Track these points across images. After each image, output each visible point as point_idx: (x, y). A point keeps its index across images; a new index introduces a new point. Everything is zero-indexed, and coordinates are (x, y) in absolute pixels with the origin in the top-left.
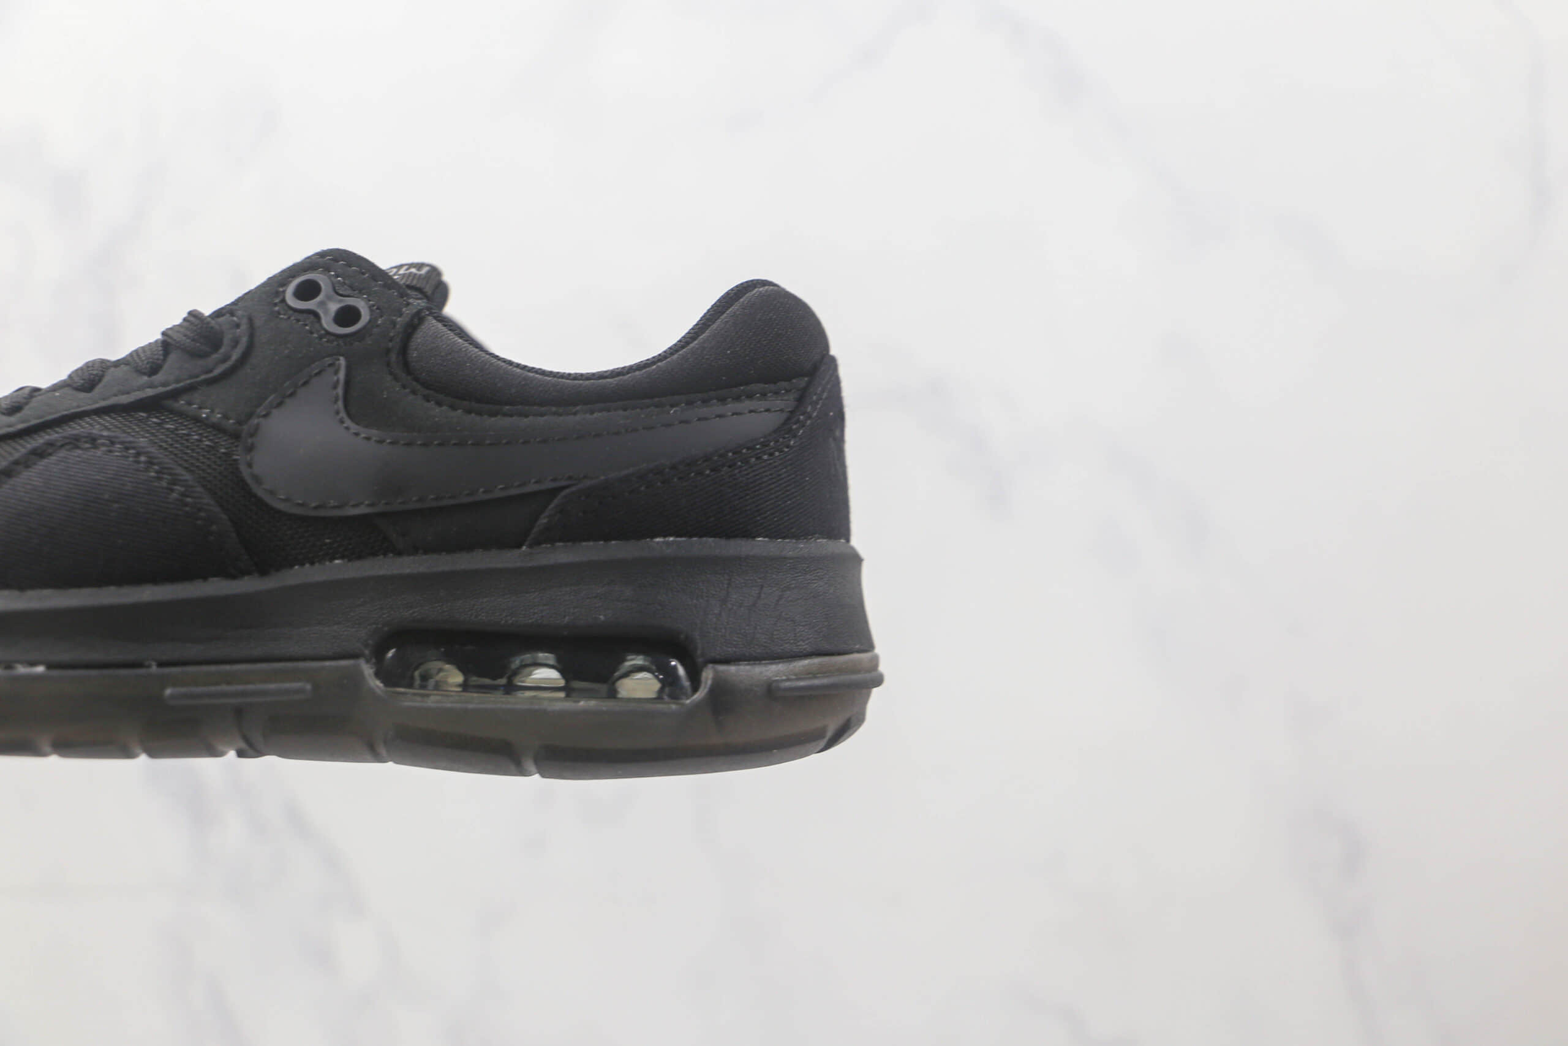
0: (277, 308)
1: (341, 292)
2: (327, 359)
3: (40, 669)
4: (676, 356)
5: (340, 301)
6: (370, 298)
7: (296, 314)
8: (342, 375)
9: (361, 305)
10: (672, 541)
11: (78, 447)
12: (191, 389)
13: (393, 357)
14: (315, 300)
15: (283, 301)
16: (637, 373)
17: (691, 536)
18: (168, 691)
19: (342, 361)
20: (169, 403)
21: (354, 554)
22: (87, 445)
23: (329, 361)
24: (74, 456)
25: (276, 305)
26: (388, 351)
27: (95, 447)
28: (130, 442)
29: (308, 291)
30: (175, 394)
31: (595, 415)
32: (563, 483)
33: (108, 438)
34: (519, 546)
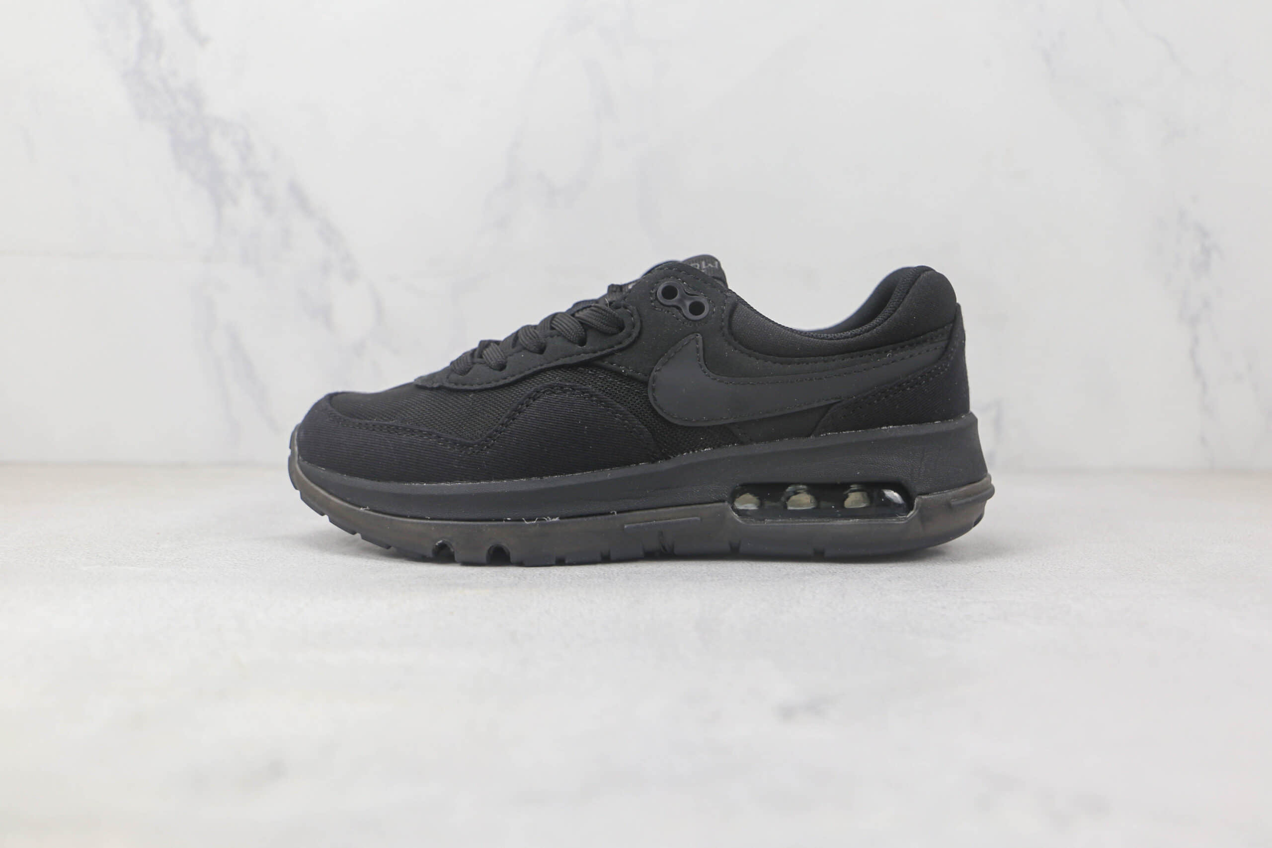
0: (653, 304)
1: (689, 293)
2: (691, 335)
3: (557, 519)
4: (886, 323)
5: (691, 299)
6: (706, 295)
7: (666, 308)
8: (700, 345)
9: (703, 300)
10: (892, 428)
11: (554, 393)
12: (612, 354)
13: (726, 330)
14: (674, 299)
15: (657, 299)
16: (866, 334)
17: (901, 425)
18: (626, 527)
19: (699, 337)
20: (600, 363)
21: (717, 445)
22: (559, 391)
23: (692, 336)
24: (553, 398)
25: (652, 302)
26: (722, 328)
27: (565, 392)
28: (585, 389)
29: (669, 292)
30: (602, 358)
31: (845, 360)
32: (833, 401)
33: (571, 387)
34: (809, 436)
